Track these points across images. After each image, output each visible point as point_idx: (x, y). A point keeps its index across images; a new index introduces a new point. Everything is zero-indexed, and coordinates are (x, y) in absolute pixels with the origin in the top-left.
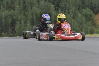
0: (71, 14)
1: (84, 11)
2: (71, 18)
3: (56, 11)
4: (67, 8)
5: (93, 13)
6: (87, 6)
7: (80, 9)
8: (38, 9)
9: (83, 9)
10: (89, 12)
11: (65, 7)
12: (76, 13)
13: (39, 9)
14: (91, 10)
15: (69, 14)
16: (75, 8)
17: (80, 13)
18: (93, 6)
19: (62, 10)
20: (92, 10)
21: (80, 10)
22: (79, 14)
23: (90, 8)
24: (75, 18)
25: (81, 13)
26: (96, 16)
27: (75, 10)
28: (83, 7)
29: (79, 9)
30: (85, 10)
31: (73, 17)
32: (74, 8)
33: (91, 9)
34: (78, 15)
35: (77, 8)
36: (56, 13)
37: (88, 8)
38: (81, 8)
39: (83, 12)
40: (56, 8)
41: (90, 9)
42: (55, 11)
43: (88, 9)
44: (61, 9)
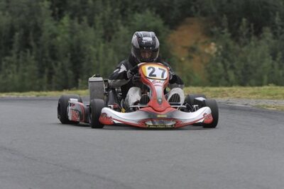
0: (97, 26)
1: (137, 19)
2: (98, 40)
3: (55, 19)
4: (87, 10)
5: (165, 24)
6: (145, 5)
7: (125, 13)
8: (4, 14)
9: (134, 13)
10: (154, 21)
11: (84, 8)
12: (114, 24)
13: (7, 13)
14: (158, 16)
15: (92, 29)
16: (112, 11)
17: (125, 25)
18: (166, 5)
19: (72, 17)
20: (162, 16)
21: (127, 16)
22: (121, 28)
23: (154, 9)
24: (110, 39)
25: (129, 25)
26: (174, 32)
27: (112, 17)
28: (137, 7)
29: (122, 12)
30: (139, 15)
31: (104, 37)
32: (109, 9)
33: (157, 12)
34: (118, 30)
35: (117, 10)
36: (56, 25)
37: (151, 10)
38: (129, 10)
39: (133, 23)
40: (57, 9)
41: (154, 13)
42: (51, 18)
43: (148, 11)
44: (70, 13)
